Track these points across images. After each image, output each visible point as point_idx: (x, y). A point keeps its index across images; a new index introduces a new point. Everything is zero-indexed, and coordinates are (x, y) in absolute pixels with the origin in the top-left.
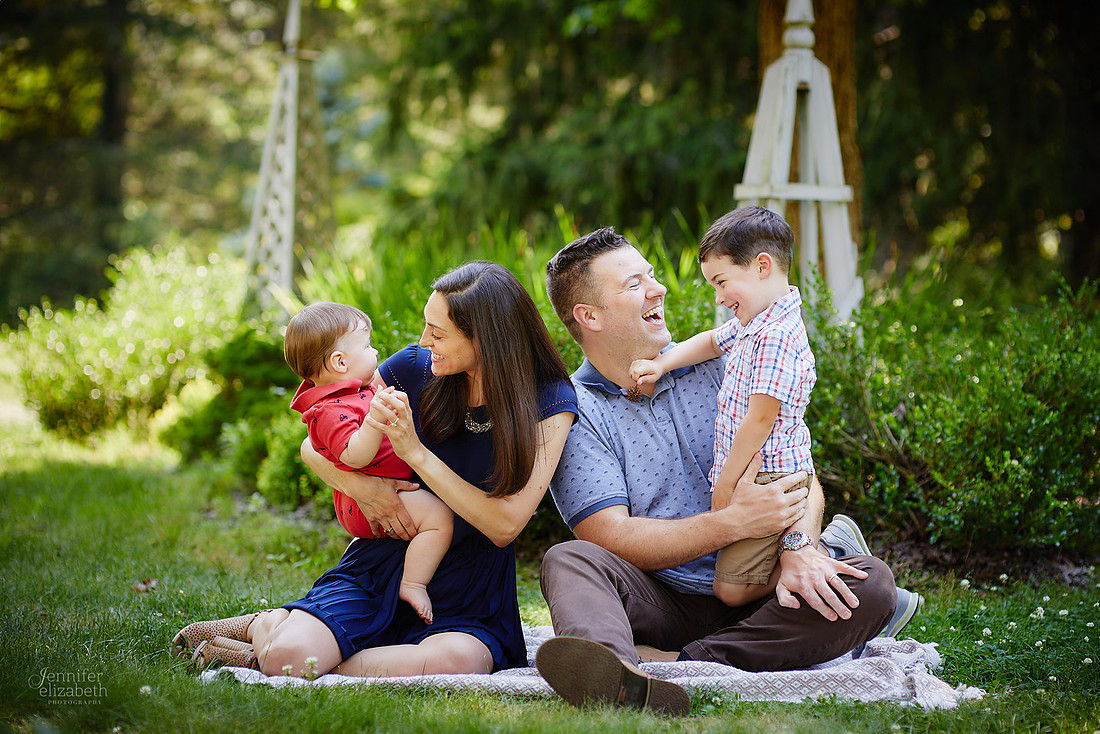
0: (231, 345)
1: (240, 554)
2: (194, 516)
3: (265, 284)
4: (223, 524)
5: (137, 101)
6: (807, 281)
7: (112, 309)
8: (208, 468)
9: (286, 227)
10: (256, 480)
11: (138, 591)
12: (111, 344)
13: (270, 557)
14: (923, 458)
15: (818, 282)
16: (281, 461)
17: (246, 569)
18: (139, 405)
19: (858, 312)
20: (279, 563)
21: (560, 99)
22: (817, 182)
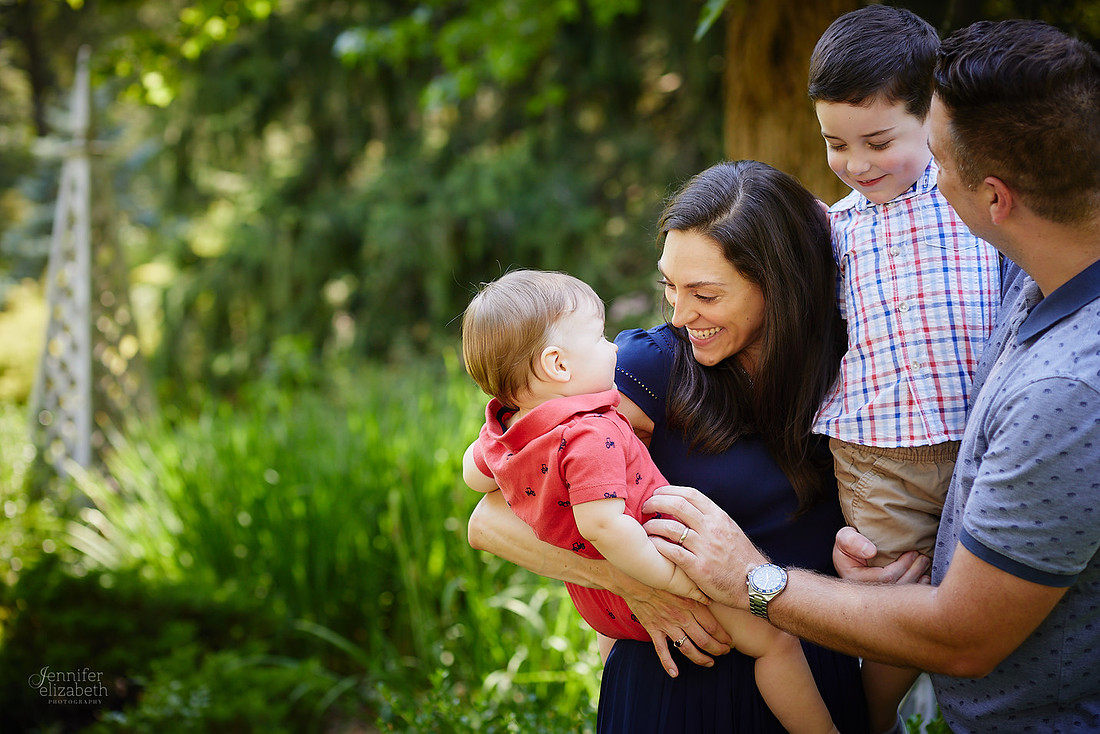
9: (80, 367)
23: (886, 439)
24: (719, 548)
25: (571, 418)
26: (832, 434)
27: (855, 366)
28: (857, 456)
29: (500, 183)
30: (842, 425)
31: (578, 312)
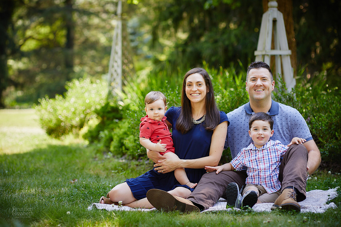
0: (103, 108)
1: (104, 171)
2: (91, 160)
3: (113, 88)
4: (99, 162)
5: (77, 35)
6: (278, 80)
7: (67, 98)
8: (96, 145)
9: (120, 71)
10: (110, 148)
11: (71, 183)
12: (67, 109)
13: (113, 171)
14: (316, 134)
15: (281, 80)
16: (117, 142)
17: (105, 176)
18: (76, 127)
19: (294, 89)
20: (116, 173)
21: (205, 29)
22: (280, 49)
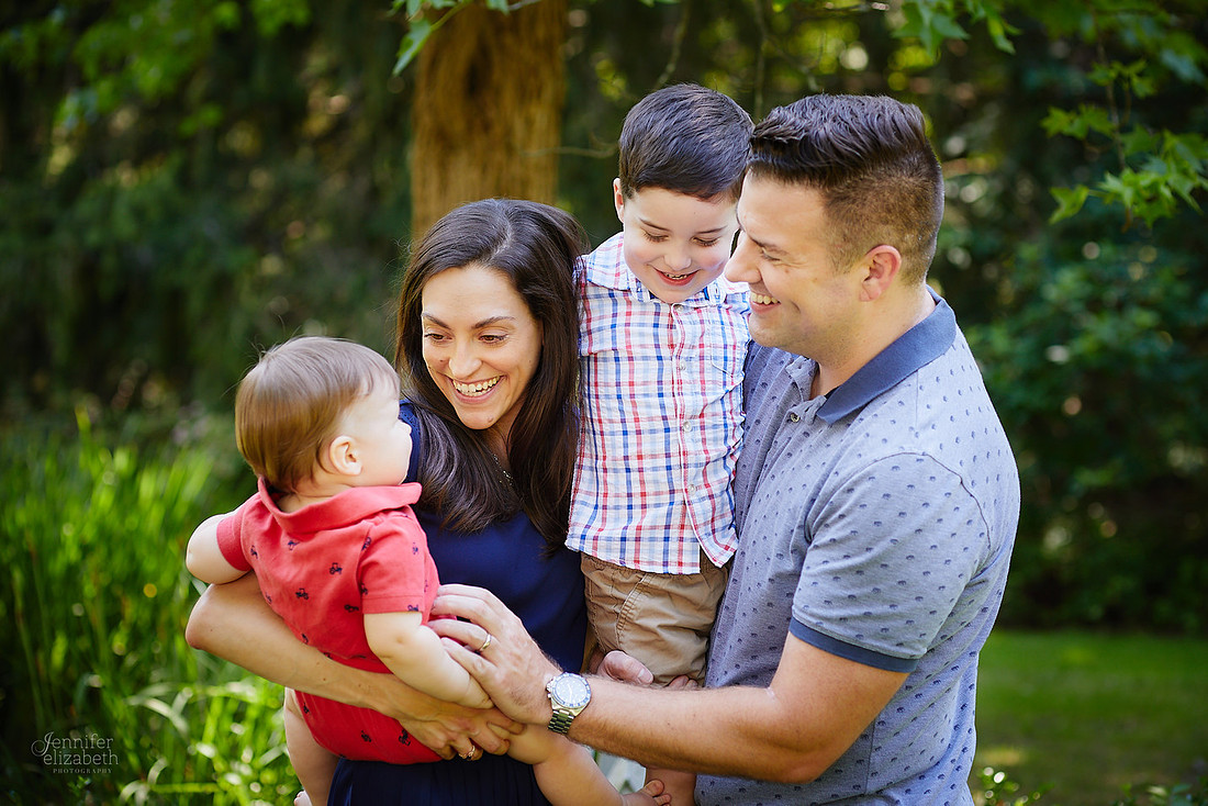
23: (651, 563)
24: (519, 658)
25: (376, 514)
26: (588, 550)
27: (617, 477)
28: (619, 577)
29: (138, 213)
30: (600, 543)
31: (373, 395)
